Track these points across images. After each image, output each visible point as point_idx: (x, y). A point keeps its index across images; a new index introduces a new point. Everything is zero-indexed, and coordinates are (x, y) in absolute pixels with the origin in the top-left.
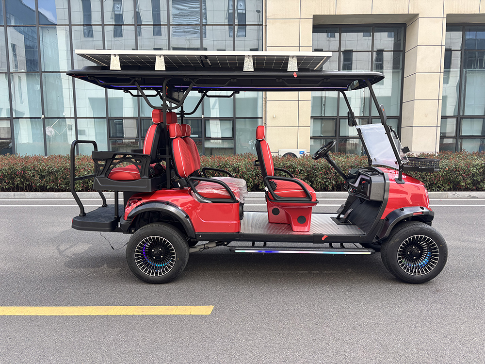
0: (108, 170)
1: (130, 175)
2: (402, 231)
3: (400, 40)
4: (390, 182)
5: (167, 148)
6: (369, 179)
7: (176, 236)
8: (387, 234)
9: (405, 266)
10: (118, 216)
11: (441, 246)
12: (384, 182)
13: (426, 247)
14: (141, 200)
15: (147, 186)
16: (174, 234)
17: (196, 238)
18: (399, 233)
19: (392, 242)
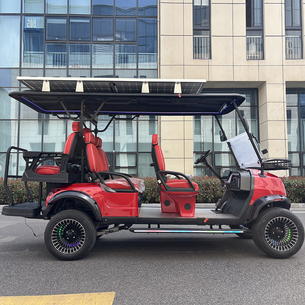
0: (35, 166)
1: (52, 171)
2: (267, 214)
3: (254, 100)
4: (255, 176)
5: (83, 151)
6: (238, 174)
7: (86, 219)
8: (255, 217)
9: (272, 244)
10: (41, 206)
11: (299, 226)
12: (250, 176)
13: (286, 228)
14: (59, 190)
15: (65, 178)
16: (85, 218)
17: (102, 221)
18: (265, 215)
19: (260, 223)
